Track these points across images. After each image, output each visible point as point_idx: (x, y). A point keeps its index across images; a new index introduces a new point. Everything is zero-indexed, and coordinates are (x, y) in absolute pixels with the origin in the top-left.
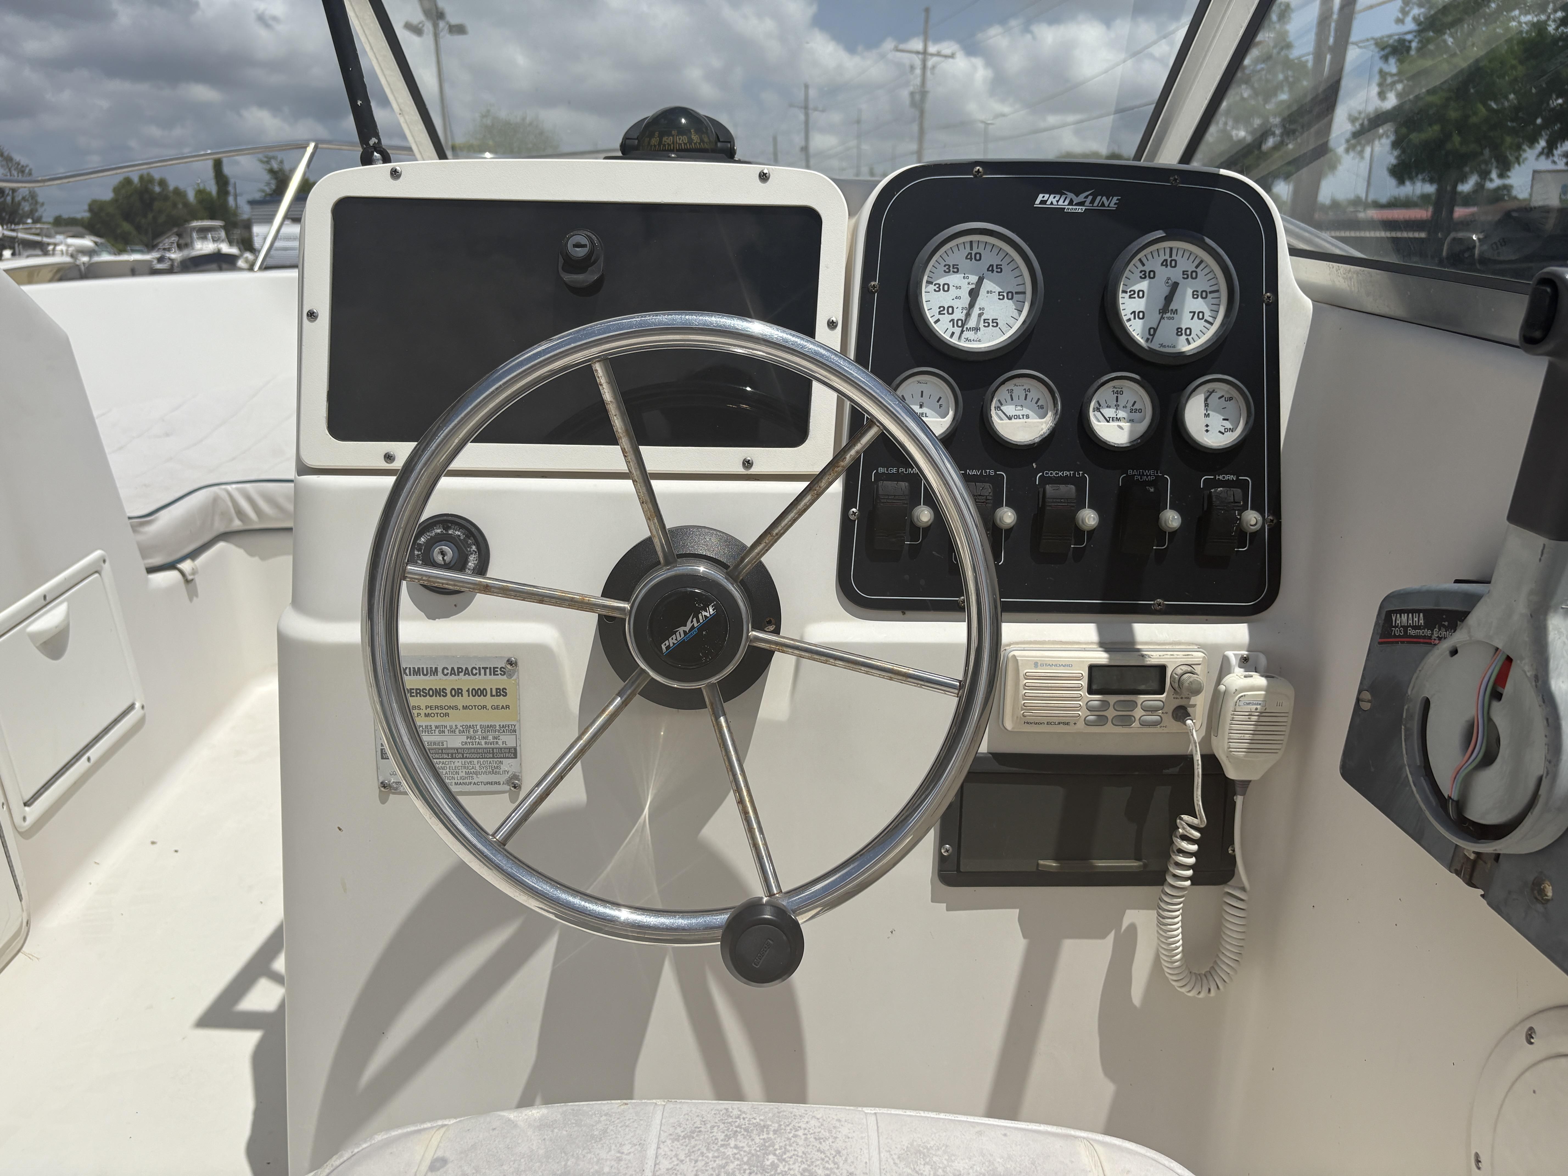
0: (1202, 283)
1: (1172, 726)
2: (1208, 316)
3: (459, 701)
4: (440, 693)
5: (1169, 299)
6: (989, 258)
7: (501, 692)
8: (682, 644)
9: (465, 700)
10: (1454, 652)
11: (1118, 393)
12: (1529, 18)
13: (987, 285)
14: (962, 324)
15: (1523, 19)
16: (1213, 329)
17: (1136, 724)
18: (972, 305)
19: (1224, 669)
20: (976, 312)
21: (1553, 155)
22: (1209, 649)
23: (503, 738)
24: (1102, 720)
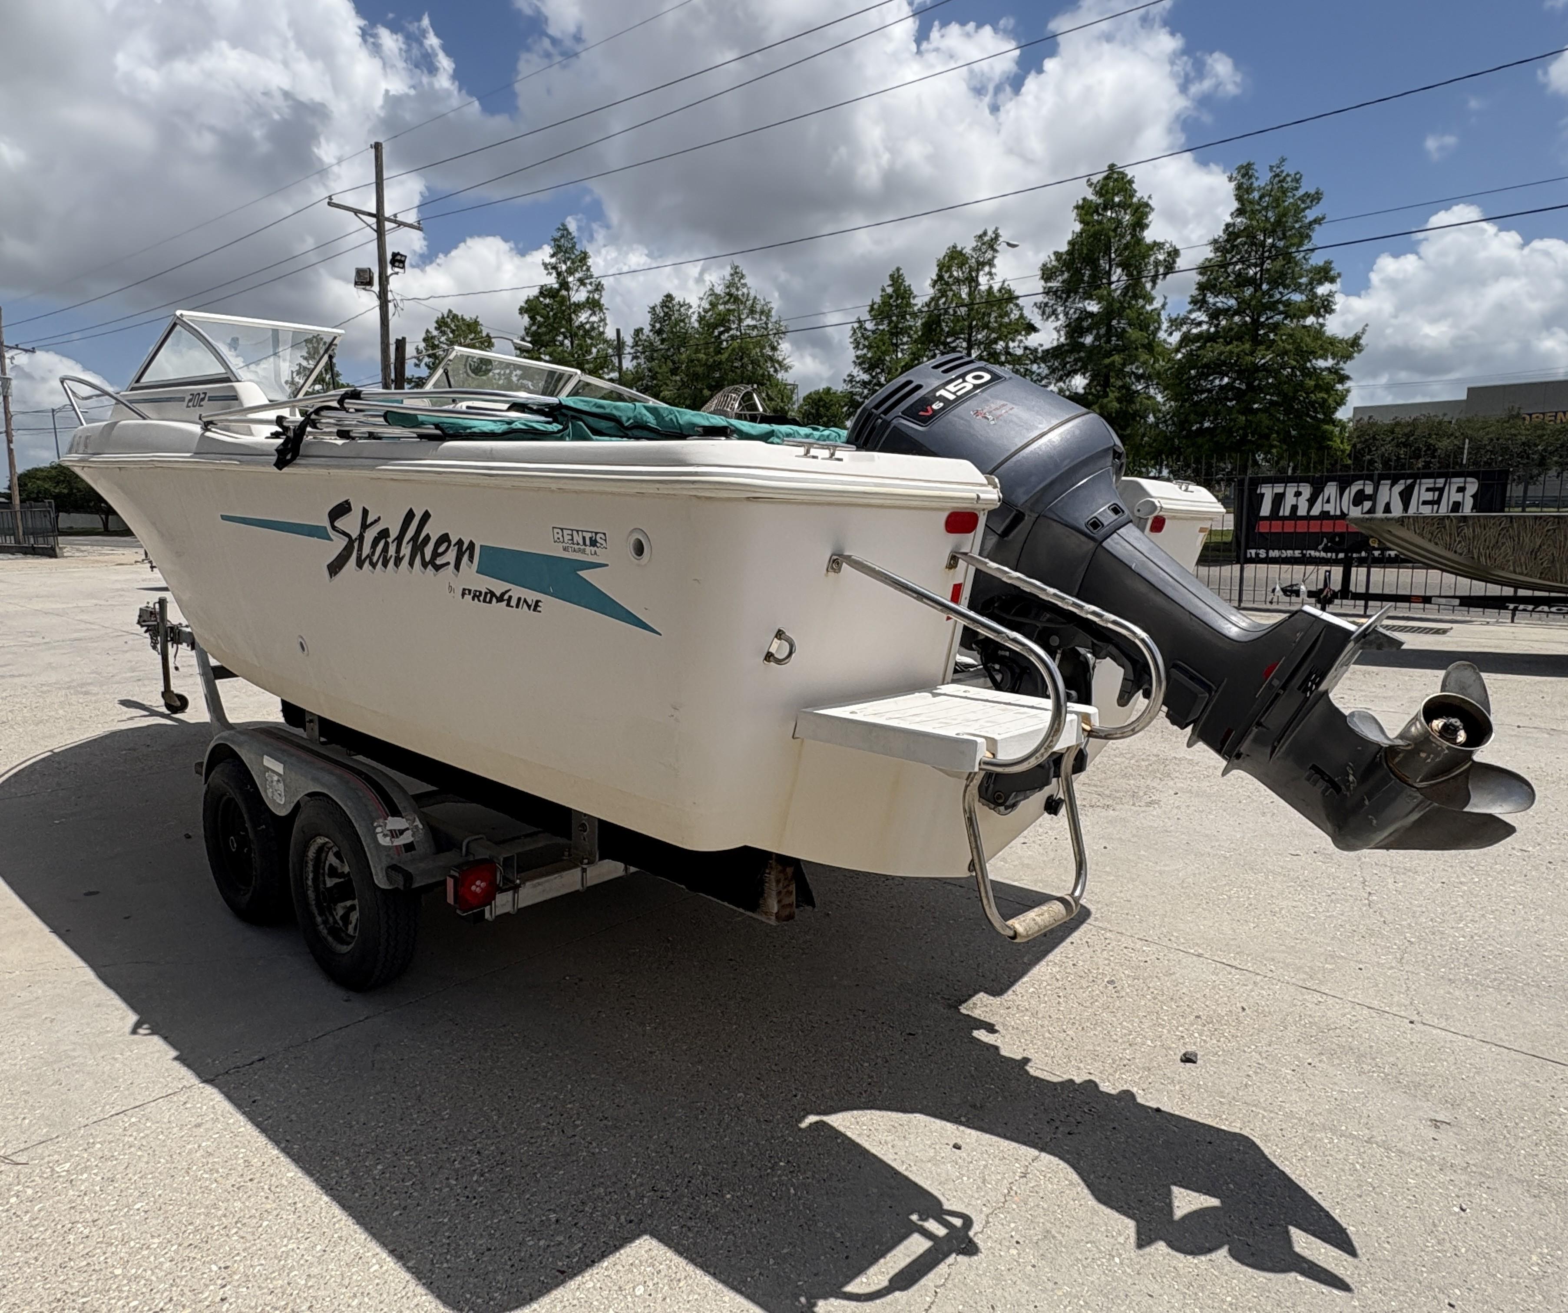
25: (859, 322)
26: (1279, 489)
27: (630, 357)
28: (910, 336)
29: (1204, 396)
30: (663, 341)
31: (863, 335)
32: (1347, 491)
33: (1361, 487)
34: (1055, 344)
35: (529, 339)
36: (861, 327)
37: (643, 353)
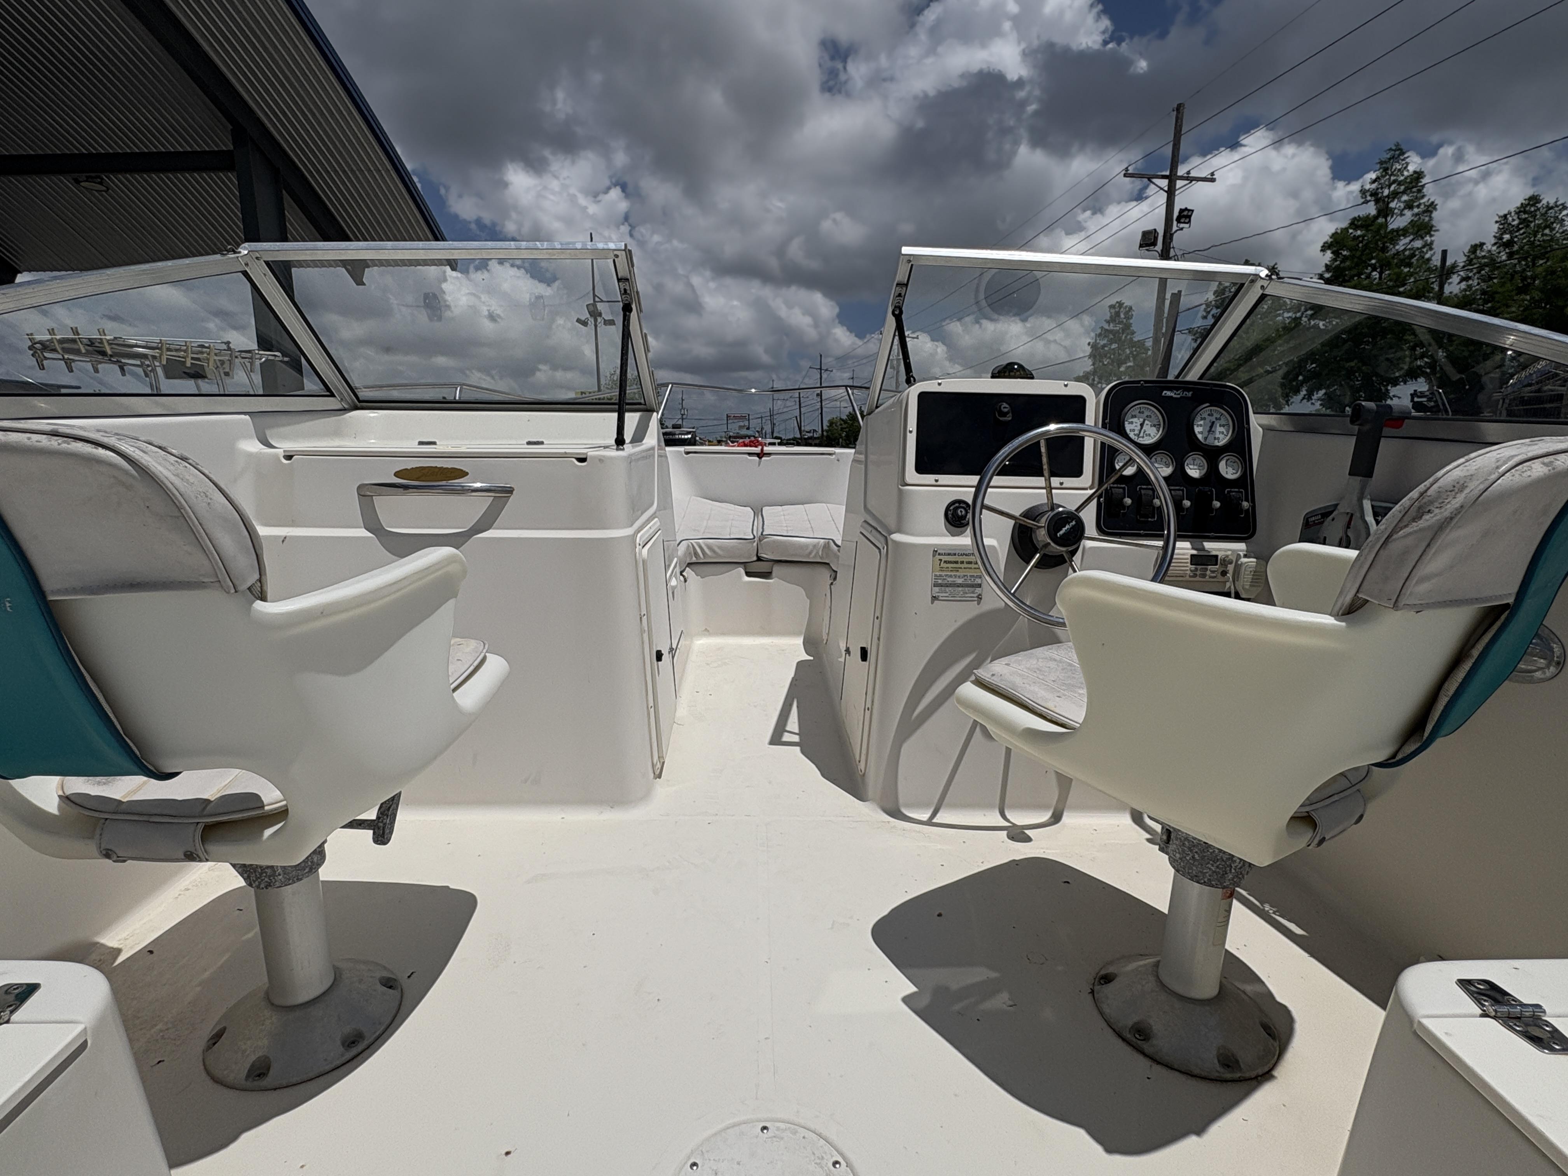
0: (1223, 422)
1: (1220, 578)
2: (1225, 433)
3: (962, 566)
4: (956, 562)
5: (1211, 427)
6: (1147, 413)
8: (1064, 534)
9: (966, 565)
10: (1333, 519)
11: (1194, 460)
12: (1290, 314)
13: (1146, 422)
14: (1138, 435)
15: (1286, 315)
16: (1228, 438)
17: (1207, 577)
18: (1142, 428)
19: (1239, 557)
20: (1143, 431)
21: (1312, 399)
22: (1233, 551)
23: (977, 580)
24: (1195, 576)
37: (1479, 272)
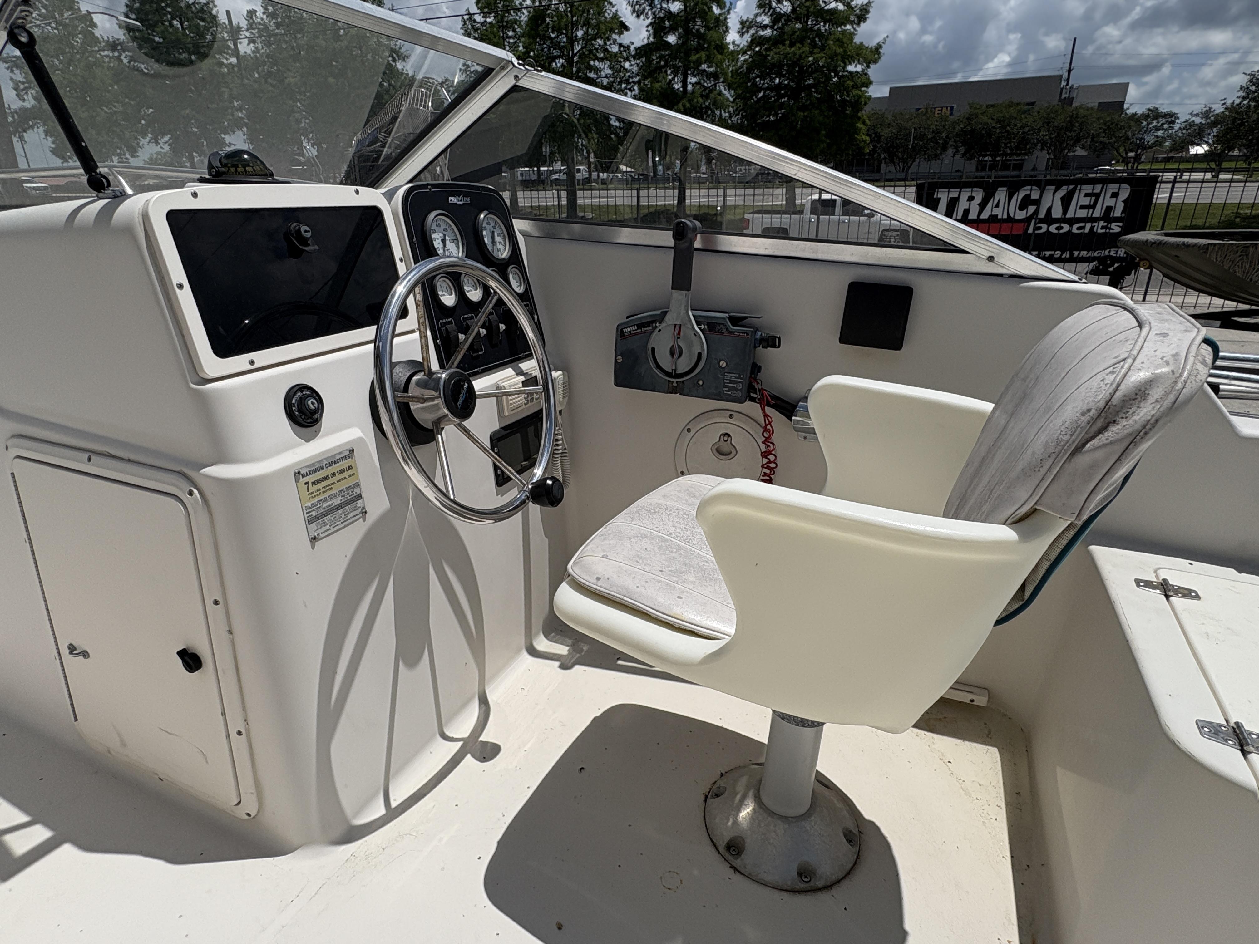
2: (504, 243)
3: (335, 479)
4: (326, 478)
5: (492, 238)
6: (443, 226)
7: (350, 468)
9: (338, 477)
10: (660, 331)
13: (446, 237)
18: (444, 245)
20: (446, 249)
23: (355, 490)
24: (528, 402)
25: (469, 14)
26: (954, 194)
27: (246, 41)
28: (514, 31)
29: (761, 95)
30: (278, 25)
31: (473, 26)
32: (1016, 195)
33: (1028, 192)
34: (646, 42)
35: (133, 16)
36: (470, 18)
37: (260, 36)
